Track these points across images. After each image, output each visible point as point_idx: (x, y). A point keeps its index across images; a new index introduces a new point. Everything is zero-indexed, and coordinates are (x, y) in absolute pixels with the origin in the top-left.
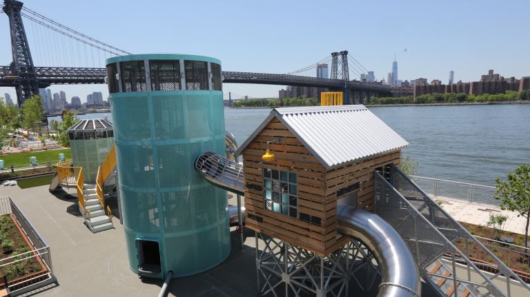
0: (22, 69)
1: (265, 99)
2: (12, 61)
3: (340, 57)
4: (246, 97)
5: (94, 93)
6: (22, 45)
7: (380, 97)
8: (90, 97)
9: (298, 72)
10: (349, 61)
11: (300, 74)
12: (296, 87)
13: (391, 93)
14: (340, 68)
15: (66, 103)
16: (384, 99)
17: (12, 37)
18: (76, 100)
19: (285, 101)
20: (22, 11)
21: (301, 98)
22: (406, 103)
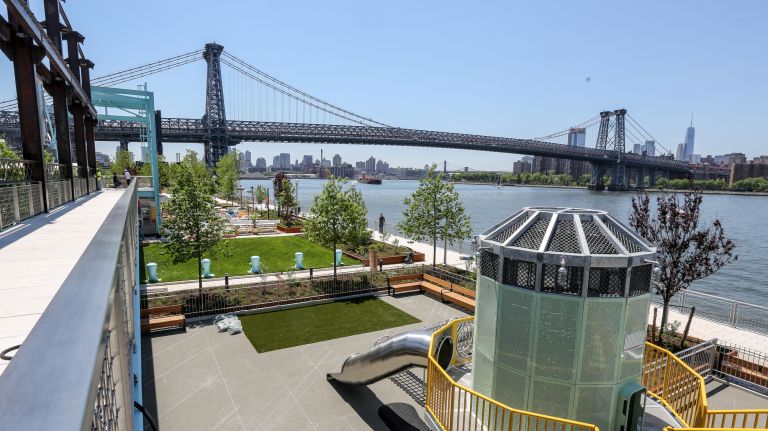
0: (214, 122)
1: (494, 173)
2: (204, 113)
3: (613, 119)
4: (466, 168)
5: (282, 154)
6: (217, 95)
7: (671, 178)
8: (276, 159)
9: (550, 137)
10: (627, 125)
11: (552, 141)
12: (540, 158)
13: (690, 174)
14: (612, 134)
15: (251, 164)
16: (681, 182)
17: (208, 86)
18: (261, 161)
19: (523, 176)
20: (222, 56)
21: (547, 174)
22: (716, 189)
